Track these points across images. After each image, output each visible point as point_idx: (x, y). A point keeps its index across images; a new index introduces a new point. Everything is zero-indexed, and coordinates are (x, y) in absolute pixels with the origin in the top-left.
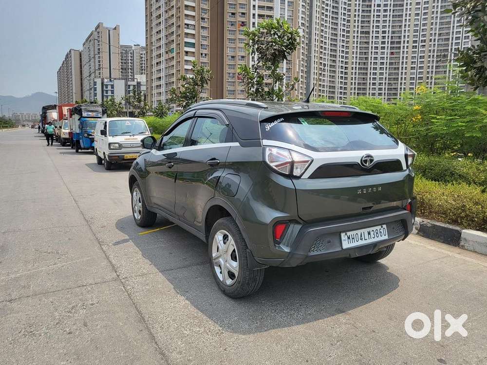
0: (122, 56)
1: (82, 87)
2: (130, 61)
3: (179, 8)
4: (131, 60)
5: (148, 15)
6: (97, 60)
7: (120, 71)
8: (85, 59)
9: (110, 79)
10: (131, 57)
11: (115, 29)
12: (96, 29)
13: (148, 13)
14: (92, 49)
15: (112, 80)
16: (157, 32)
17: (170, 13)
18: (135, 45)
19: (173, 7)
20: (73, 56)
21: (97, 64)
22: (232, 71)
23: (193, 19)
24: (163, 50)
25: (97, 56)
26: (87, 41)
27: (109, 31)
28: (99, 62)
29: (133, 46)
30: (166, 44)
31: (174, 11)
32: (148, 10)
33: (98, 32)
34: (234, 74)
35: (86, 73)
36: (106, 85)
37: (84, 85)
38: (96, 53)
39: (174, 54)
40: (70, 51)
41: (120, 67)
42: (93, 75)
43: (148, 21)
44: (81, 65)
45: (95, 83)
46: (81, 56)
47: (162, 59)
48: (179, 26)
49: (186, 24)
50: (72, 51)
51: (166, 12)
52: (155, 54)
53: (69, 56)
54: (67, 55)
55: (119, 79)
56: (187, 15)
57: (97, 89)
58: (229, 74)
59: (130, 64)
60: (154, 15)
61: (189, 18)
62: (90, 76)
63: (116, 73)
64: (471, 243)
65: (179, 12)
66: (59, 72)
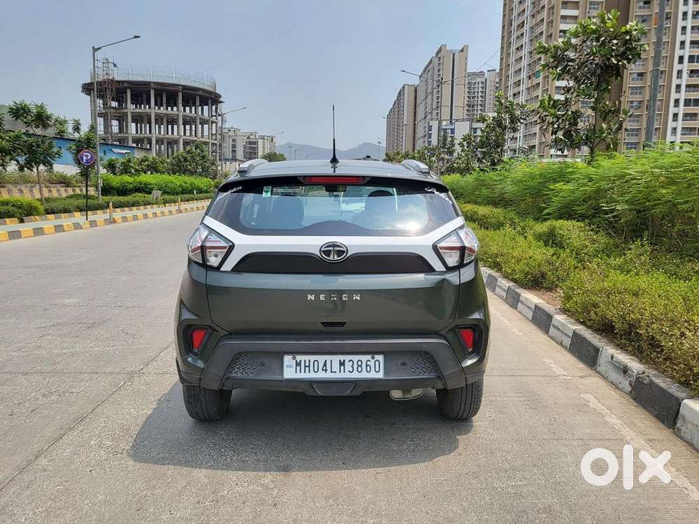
0: (469, 88)
1: (414, 133)
2: (480, 94)
3: (553, 7)
4: (482, 92)
5: (506, 26)
6: (435, 96)
7: (466, 108)
8: (421, 96)
9: (451, 122)
10: (483, 88)
11: (462, 51)
12: (437, 54)
13: (506, 22)
14: (430, 82)
15: (453, 122)
16: (518, 49)
17: (539, 18)
18: (488, 71)
19: (544, 7)
20: (406, 93)
21: (435, 101)
22: (637, 98)
23: (573, 21)
24: (524, 75)
25: (435, 91)
26: (424, 71)
27: (454, 55)
28: (438, 98)
29: (486, 72)
30: (530, 65)
31: (545, 14)
32: (507, 18)
33: (440, 58)
34: (640, 102)
35: (420, 115)
36: (444, 129)
37: (417, 131)
38: (435, 86)
39: (540, 80)
40: (403, 87)
41: (466, 103)
42: (429, 117)
43: (506, 33)
44: (415, 104)
45: (430, 128)
46: (416, 93)
47: (523, 87)
48: (551, 35)
49: (561, 31)
50: (406, 87)
51: (533, 16)
52: (511, 81)
53: (402, 94)
54: (400, 93)
55: (463, 120)
56: (564, 17)
57: (432, 135)
58: (632, 102)
59: (480, 98)
60: (515, 24)
61: (568, 21)
62: (425, 118)
63: (459, 113)
64: (690, 426)
65: (553, 14)
66: (389, 116)
